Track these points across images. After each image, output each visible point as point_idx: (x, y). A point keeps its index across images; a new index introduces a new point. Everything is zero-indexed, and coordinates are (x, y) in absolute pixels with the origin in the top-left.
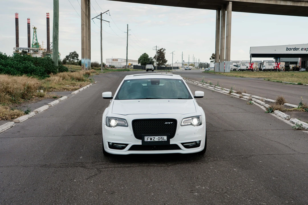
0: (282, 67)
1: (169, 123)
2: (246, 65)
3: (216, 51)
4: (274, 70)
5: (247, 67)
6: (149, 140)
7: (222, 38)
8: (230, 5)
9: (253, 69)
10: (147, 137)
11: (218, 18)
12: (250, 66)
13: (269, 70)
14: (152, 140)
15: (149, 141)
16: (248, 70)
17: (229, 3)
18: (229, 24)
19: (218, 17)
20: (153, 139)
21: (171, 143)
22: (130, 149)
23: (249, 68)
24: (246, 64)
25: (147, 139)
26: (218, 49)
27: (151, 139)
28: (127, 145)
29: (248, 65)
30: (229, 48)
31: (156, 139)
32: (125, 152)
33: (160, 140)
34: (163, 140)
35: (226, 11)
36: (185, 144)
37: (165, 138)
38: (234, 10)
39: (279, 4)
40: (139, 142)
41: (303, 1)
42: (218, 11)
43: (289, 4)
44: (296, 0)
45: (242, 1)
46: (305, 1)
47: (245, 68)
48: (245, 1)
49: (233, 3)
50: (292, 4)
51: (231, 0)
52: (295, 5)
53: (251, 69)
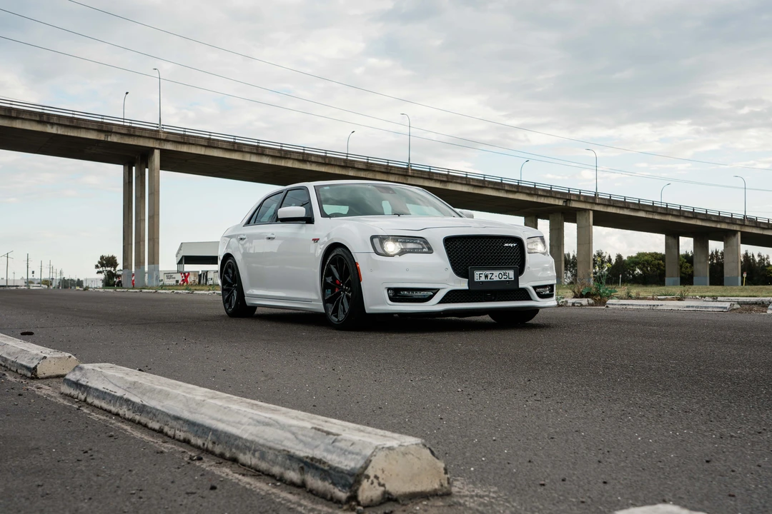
1: (511, 245)
2: (174, 278)
3: (124, 246)
5: (177, 281)
6: (483, 279)
7: (140, 220)
8: (157, 155)
10: (478, 273)
11: (127, 181)
12: (183, 280)
14: (489, 280)
15: (482, 282)
16: (179, 286)
17: (153, 153)
18: (154, 192)
19: (127, 178)
20: (490, 276)
21: (520, 286)
22: (443, 301)
23: (181, 282)
24: (174, 276)
25: (480, 276)
26: (130, 242)
27: (486, 276)
28: (435, 291)
29: (179, 277)
31: (496, 275)
32: (432, 306)
33: (503, 279)
34: (508, 279)
35: (147, 170)
36: (538, 290)
37: (511, 274)
38: (163, 167)
39: (248, 160)
40: (463, 284)
41: (289, 158)
42: (127, 167)
43: (266, 161)
44: (279, 155)
45: (179, 150)
46: (292, 157)
47: (172, 282)
48: (185, 149)
49: (163, 152)
50: (270, 163)
51: (157, 147)
52: (277, 164)
53: (185, 285)
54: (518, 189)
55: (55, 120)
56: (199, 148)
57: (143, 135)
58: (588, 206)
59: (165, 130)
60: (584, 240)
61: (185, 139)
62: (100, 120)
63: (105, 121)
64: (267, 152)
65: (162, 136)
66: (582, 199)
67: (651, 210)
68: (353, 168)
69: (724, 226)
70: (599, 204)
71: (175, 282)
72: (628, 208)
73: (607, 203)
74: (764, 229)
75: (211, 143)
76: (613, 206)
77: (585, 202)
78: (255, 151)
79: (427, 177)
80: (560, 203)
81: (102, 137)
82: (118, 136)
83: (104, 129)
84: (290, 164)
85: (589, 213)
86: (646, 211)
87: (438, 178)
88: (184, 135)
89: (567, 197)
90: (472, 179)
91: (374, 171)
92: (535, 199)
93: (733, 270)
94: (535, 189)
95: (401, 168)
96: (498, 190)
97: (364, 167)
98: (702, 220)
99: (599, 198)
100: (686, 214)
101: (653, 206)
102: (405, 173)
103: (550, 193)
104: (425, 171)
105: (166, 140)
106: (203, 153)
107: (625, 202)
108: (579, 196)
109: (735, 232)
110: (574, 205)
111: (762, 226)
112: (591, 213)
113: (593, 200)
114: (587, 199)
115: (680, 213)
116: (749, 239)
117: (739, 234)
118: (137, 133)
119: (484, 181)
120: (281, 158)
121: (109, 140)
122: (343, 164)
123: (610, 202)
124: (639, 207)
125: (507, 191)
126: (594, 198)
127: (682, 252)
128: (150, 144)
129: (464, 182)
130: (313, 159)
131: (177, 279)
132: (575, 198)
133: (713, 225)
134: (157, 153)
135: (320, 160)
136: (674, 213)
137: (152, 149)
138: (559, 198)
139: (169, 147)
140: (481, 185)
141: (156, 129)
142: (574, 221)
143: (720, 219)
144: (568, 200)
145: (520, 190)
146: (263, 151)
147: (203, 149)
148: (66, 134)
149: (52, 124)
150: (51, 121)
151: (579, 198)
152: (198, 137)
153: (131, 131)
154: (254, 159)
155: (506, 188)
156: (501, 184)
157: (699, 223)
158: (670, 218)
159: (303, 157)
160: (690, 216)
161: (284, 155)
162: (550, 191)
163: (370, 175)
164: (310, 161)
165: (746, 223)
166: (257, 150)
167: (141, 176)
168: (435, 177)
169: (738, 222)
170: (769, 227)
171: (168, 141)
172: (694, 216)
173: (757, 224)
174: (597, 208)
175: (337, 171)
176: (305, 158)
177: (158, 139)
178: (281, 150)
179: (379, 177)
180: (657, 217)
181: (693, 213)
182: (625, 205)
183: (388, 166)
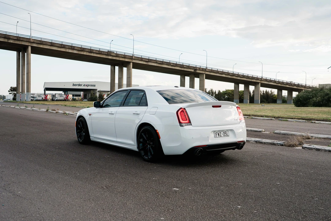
0: (71, 98)
3: (17, 84)
4: (65, 100)
5: (43, 98)
7: (23, 75)
8: (30, 49)
11: (18, 58)
12: (45, 98)
13: (61, 100)
16: (44, 100)
17: (28, 47)
18: (29, 64)
19: (18, 57)
24: (41, 96)
26: (19, 83)
29: (44, 97)
30: (29, 83)
35: (26, 53)
38: (32, 53)
39: (68, 51)
41: (85, 51)
42: (18, 53)
43: (75, 52)
44: (80, 50)
45: (39, 46)
46: (86, 50)
47: (40, 98)
48: (41, 46)
49: (32, 47)
50: (77, 53)
51: (30, 45)
52: (79, 53)
53: (46, 100)
54: (176, 65)
56: (47, 46)
57: (23, 40)
58: (203, 72)
59: (33, 38)
60: (202, 85)
61: (41, 42)
62: (5, 33)
63: (7, 34)
64: (76, 48)
65: (32, 41)
66: (201, 69)
68: (111, 55)
69: (254, 81)
70: (207, 71)
71: (41, 99)
72: (218, 73)
73: (211, 71)
74: (269, 82)
75: (52, 44)
76: (213, 72)
78: (71, 48)
79: (140, 59)
80: (193, 71)
81: (6, 40)
82: (13, 40)
83: (7, 37)
84: (85, 53)
85: (204, 75)
86: (225, 75)
87: (145, 60)
88: (41, 41)
89: (195, 68)
90: (158, 61)
91: (119, 57)
92: (183, 69)
93: (258, 98)
94: (183, 65)
95: (130, 56)
96: (168, 65)
97: (115, 55)
98: (246, 78)
99: (208, 69)
100: (240, 76)
101: (228, 73)
102: (131, 58)
103: (189, 67)
104: (139, 57)
106: (49, 48)
107: (217, 71)
108: (200, 68)
110: (198, 71)
111: (268, 81)
112: (205, 75)
113: (205, 70)
114: (203, 70)
115: (238, 75)
116: (263, 85)
117: (260, 83)
118: (21, 39)
119: (163, 62)
121: (9, 42)
122: (106, 54)
123: (212, 71)
124: (223, 73)
125: (172, 66)
126: (206, 69)
127: (240, 90)
128: (27, 44)
129: (155, 62)
130: (94, 51)
131: (42, 97)
132: (198, 69)
133: (250, 80)
135: (97, 52)
136: (236, 75)
137: (28, 46)
138: (192, 69)
139: (35, 45)
140: (162, 63)
141: (29, 38)
142: (199, 78)
143: (253, 78)
144: (195, 70)
145: (177, 66)
146: (74, 48)
147: (49, 46)
151: (200, 69)
152: (47, 42)
153: (18, 38)
154: (70, 51)
155: (172, 64)
156: (170, 63)
157: (245, 79)
158: (235, 77)
160: (242, 76)
161: (82, 49)
162: (189, 66)
163: (118, 59)
164: (93, 53)
165: (262, 80)
166: (71, 47)
167: (24, 57)
168: (143, 60)
169: (260, 79)
170: (271, 81)
171: (34, 43)
172: (243, 76)
173: (266, 80)
174: (207, 73)
175: (104, 57)
176: (91, 51)
177: (30, 42)
178: (81, 48)
179: (121, 59)
180: (229, 77)
181: (243, 75)
182: (217, 72)
183: (125, 55)
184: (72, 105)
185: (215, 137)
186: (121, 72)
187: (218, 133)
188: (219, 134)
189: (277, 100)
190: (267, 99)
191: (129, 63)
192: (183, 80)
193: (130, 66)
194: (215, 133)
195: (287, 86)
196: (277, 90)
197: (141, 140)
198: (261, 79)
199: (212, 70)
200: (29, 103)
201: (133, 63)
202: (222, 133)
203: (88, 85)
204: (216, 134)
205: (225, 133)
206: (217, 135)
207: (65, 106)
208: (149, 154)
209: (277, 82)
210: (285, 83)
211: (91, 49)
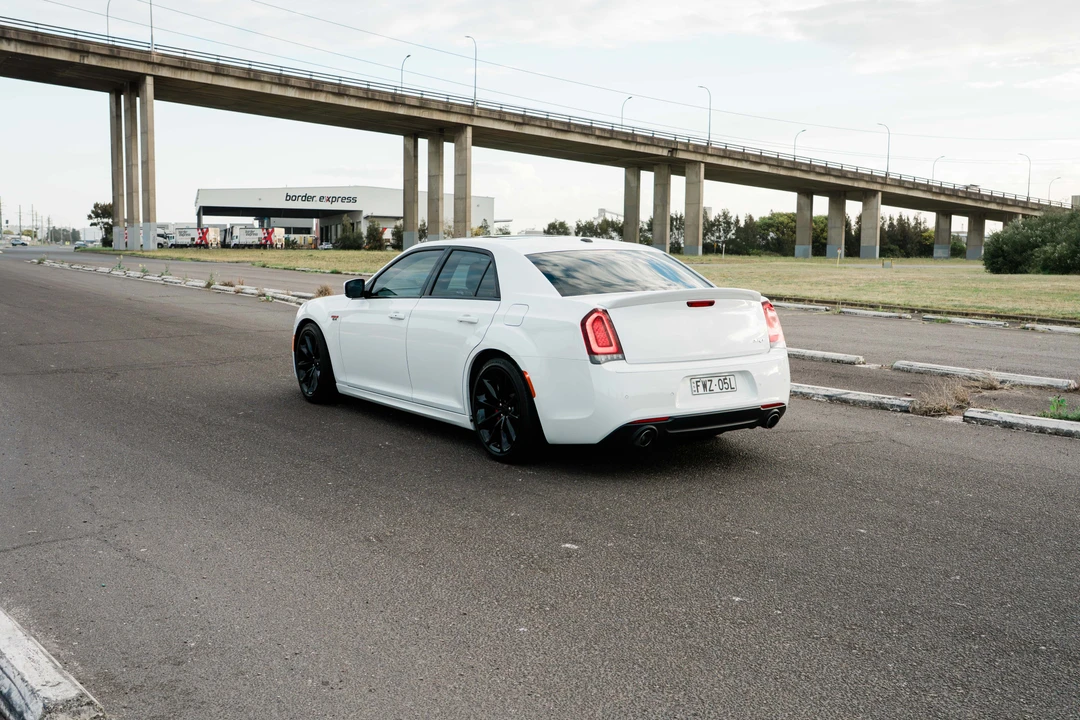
0: (279, 240)
2: (189, 235)
3: (113, 196)
4: (259, 246)
5: (193, 239)
7: (131, 166)
8: (150, 84)
9: (207, 244)
11: (114, 114)
12: (200, 238)
13: (250, 246)
16: (196, 245)
17: (144, 79)
18: (147, 131)
19: (114, 110)
23: (197, 240)
24: (189, 231)
26: (121, 192)
29: (196, 234)
30: (151, 192)
35: (138, 99)
38: (158, 97)
39: (268, 92)
41: (321, 91)
42: (114, 96)
43: (291, 93)
44: (307, 86)
45: (178, 77)
46: (325, 89)
47: (186, 240)
48: (185, 76)
49: (158, 80)
50: (297, 96)
51: (149, 72)
52: (305, 98)
53: (202, 245)
54: (612, 134)
55: (12, 35)
56: (203, 75)
57: (128, 56)
58: (698, 158)
59: (158, 51)
60: (693, 196)
61: (185, 64)
62: (73, 36)
63: (77, 37)
64: (293, 82)
65: (156, 59)
66: (691, 148)
67: (775, 163)
68: (404, 104)
69: (862, 185)
70: (711, 155)
71: (189, 240)
72: (747, 161)
73: (722, 154)
74: (909, 189)
75: (219, 70)
76: (729, 158)
77: (694, 152)
78: (277, 81)
79: (497, 117)
80: (665, 153)
81: (76, 58)
82: (97, 58)
83: (79, 48)
84: (322, 98)
85: (700, 168)
86: (769, 165)
87: (513, 119)
88: (183, 58)
89: (673, 146)
90: (555, 121)
91: (431, 109)
92: (632, 148)
93: (871, 240)
94: (633, 135)
95: (464, 106)
96: (587, 135)
97: (418, 104)
98: (836, 177)
99: (712, 148)
100: (818, 170)
101: (777, 160)
102: (469, 113)
103: (651, 141)
104: (494, 111)
105: (161, 65)
106: (209, 82)
107: (743, 153)
108: (687, 145)
109: (874, 193)
110: (682, 155)
111: (906, 185)
112: (703, 165)
113: (704, 150)
114: (697, 149)
115: (811, 168)
116: (891, 200)
117: (880, 194)
118: (122, 55)
119: (569, 124)
120: (310, 90)
121: (86, 62)
122: (390, 100)
123: (726, 154)
124: (761, 160)
125: (599, 137)
126: (706, 148)
127: (816, 213)
128: (140, 69)
129: (545, 125)
130: (352, 92)
131: (192, 236)
132: (683, 148)
133: (849, 183)
134: (150, 81)
135: (361, 94)
136: (804, 168)
137: (143, 76)
138: (663, 147)
139: (165, 73)
140: (566, 128)
141: (147, 49)
142: (684, 175)
143: (857, 176)
144: (673, 149)
145: (615, 136)
146: (287, 81)
147: (210, 77)
148: (28, 53)
149: (9, 40)
150: (8, 36)
151: (687, 147)
152: (202, 61)
153: (114, 52)
154: (276, 91)
155: (597, 133)
156: (591, 128)
157: (833, 180)
158: (798, 175)
159: (339, 89)
160: (823, 171)
161: (314, 86)
162: (652, 138)
163: (425, 114)
164: (347, 95)
165: (889, 182)
166: (279, 79)
167: (132, 108)
168: (508, 118)
169: (880, 180)
170: (915, 186)
171: (164, 65)
172: (828, 171)
173: (900, 183)
174: (710, 160)
175: (383, 108)
176: (341, 91)
177: (149, 63)
178: (311, 80)
179: (437, 116)
180: (783, 172)
181: (825, 168)
182: (744, 157)
183: (448, 103)
184: (286, 264)
185: (695, 393)
186: (436, 155)
187: (702, 383)
188: (705, 386)
189: (935, 246)
190: (903, 244)
191: (460, 128)
192: (633, 184)
193: (463, 137)
194: (694, 380)
195: (969, 203)
196: (934, 214)
197: (482, 399)
198: (884, 180)
199: (725, 151)
200: (153, 258)
201: (474, 128)
202: (715, 380)
203: (334, 199)
204: (698, 386)
205: (725, 381)
206: (701, 388)
207: (264, 266)
208: (504, 439)
209: (934, 190)
210: (960, 194)
211: (339, 85)
